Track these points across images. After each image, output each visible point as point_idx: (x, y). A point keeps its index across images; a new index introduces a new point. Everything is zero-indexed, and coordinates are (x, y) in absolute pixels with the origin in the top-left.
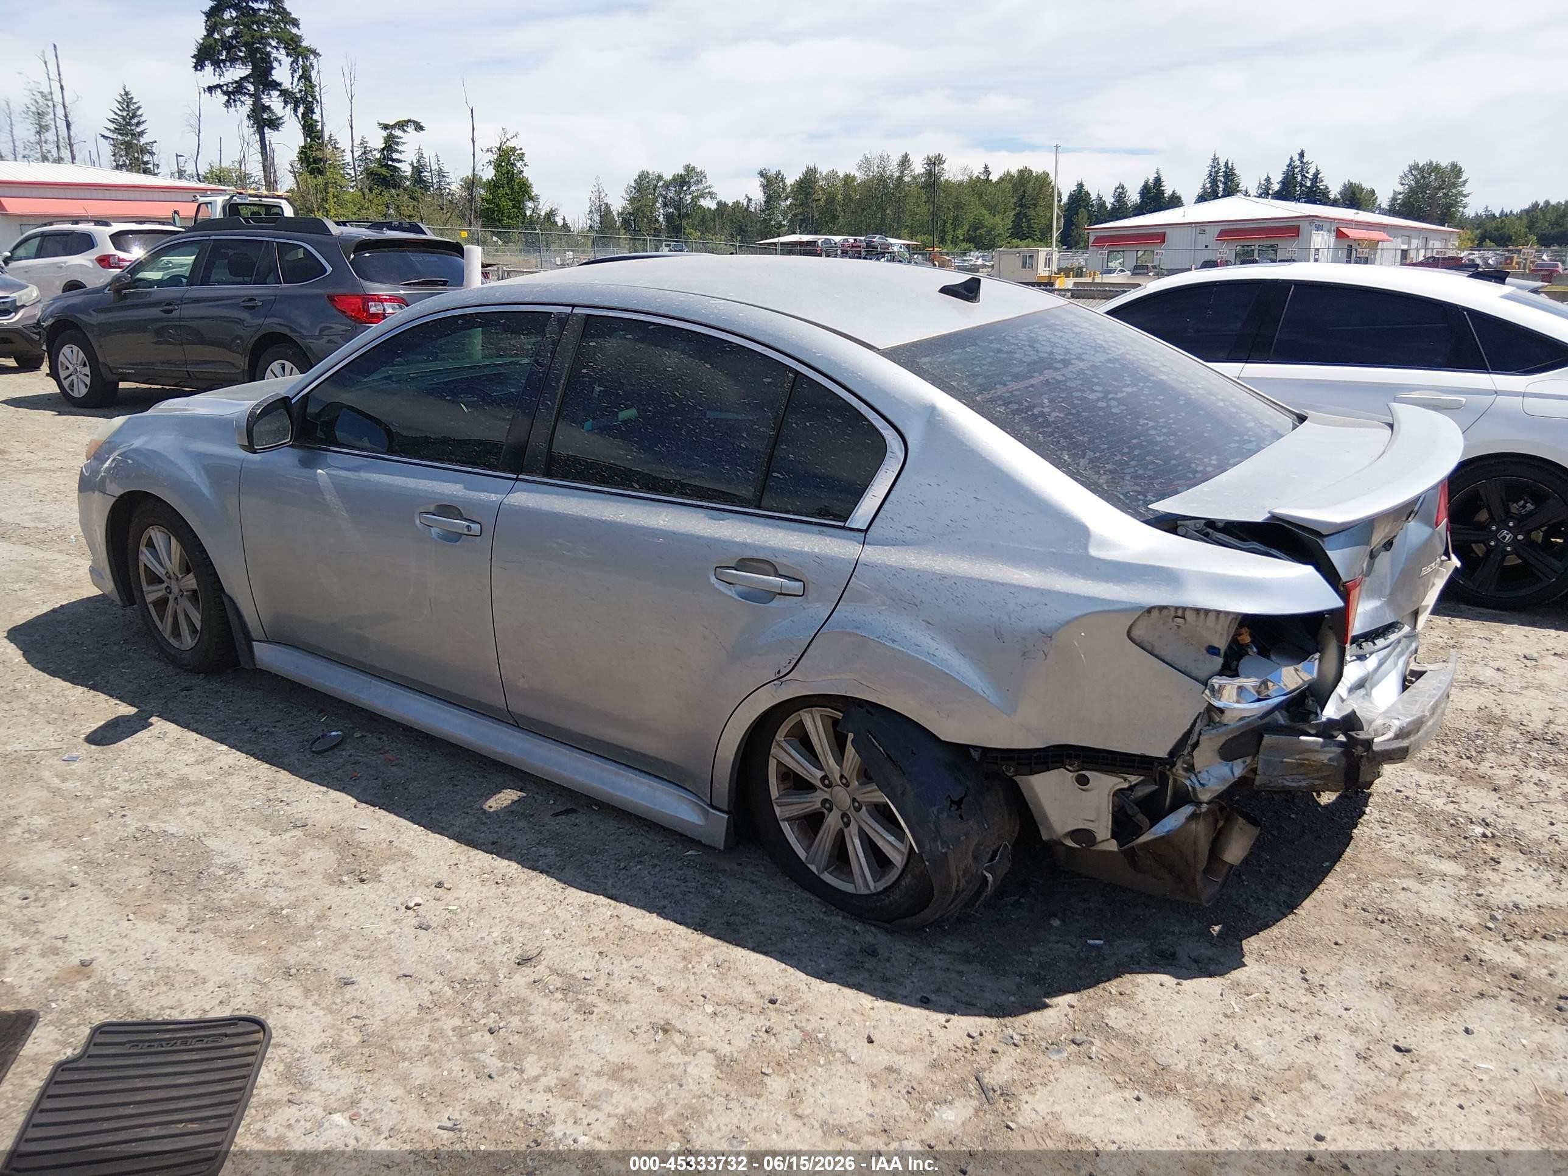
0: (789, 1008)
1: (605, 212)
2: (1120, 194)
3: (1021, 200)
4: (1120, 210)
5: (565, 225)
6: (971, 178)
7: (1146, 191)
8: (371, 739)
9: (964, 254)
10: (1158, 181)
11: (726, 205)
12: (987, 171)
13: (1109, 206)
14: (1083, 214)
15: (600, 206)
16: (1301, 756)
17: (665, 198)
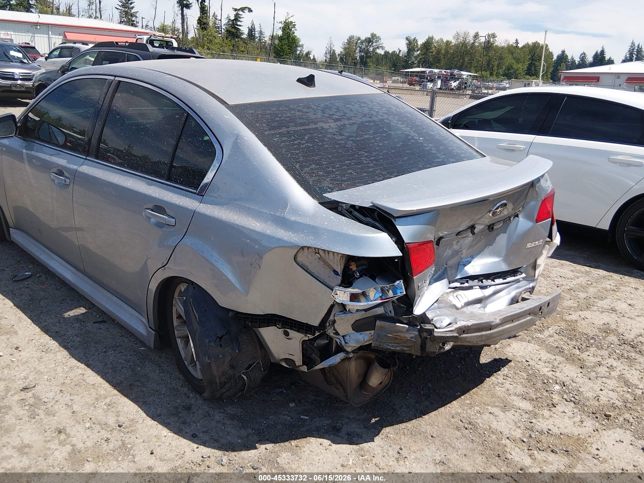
0: (125, 430)
1: (332, 54)
2: (583, 57)
3: (532, 57)
4: (583, 64)
5: (314, 59)
6: (509, 45)
7: (596, 57)
8: (43, 278)
9: (501, 81)
10: (603, 52)
11: (388, 52)
12: (517, 42)
13: (577, 63)
14: (563, 64)
15: (330, 51)
16: (396, 334)
17: (361, 48)
